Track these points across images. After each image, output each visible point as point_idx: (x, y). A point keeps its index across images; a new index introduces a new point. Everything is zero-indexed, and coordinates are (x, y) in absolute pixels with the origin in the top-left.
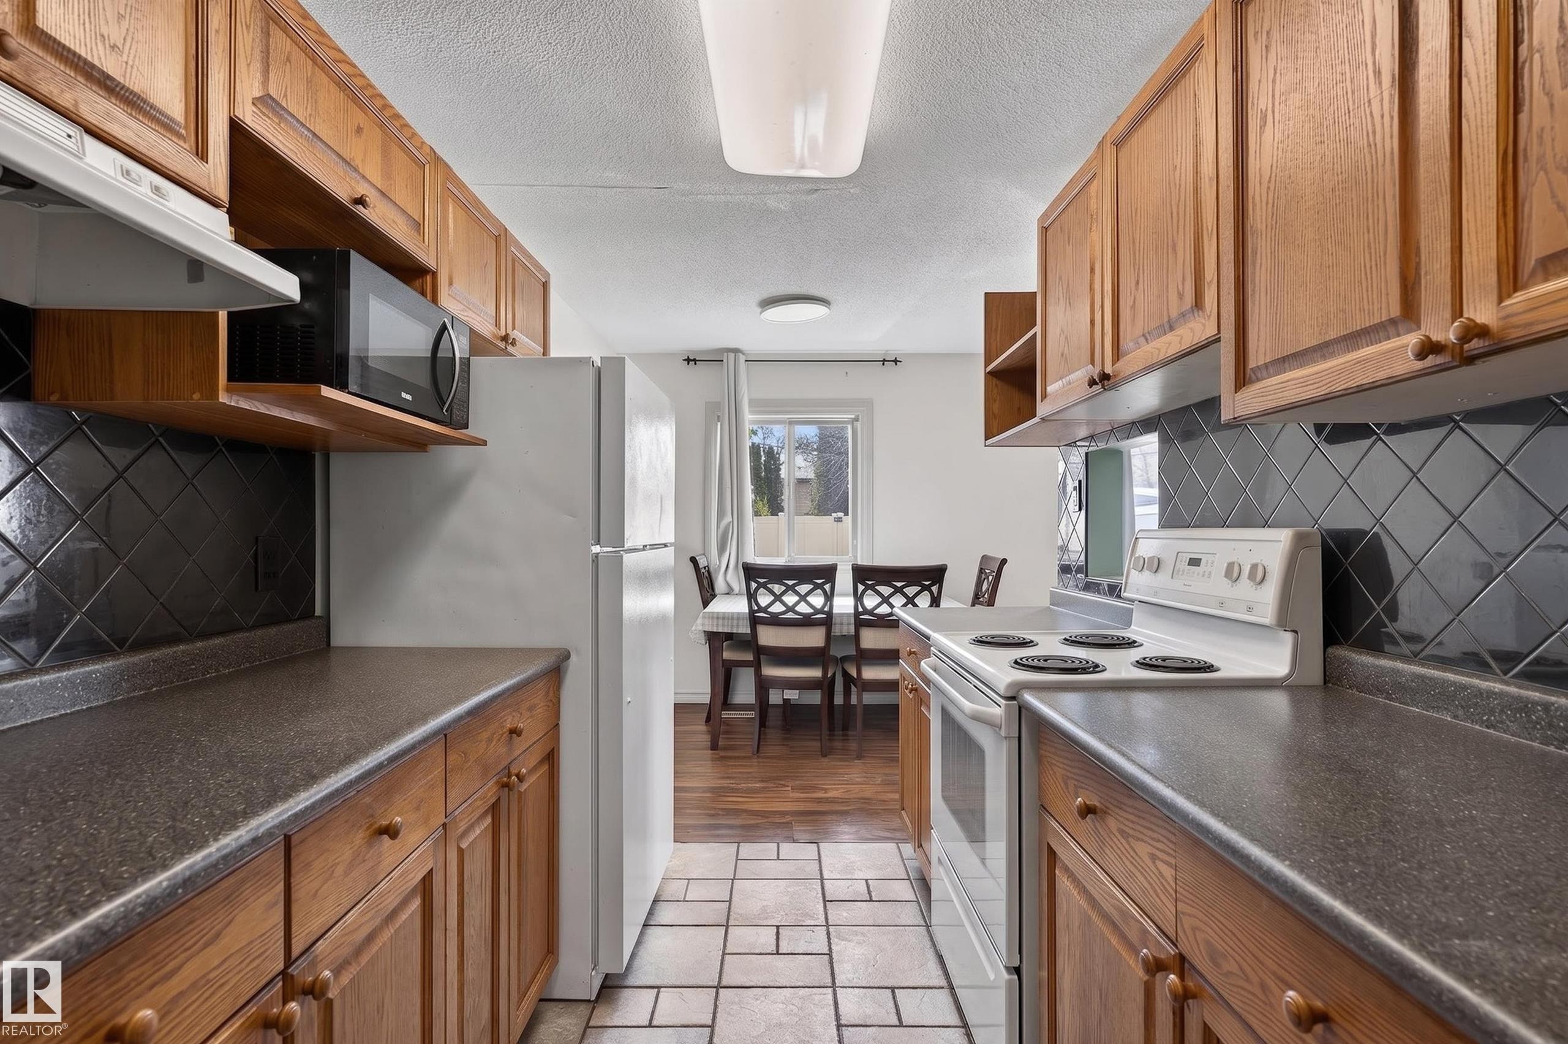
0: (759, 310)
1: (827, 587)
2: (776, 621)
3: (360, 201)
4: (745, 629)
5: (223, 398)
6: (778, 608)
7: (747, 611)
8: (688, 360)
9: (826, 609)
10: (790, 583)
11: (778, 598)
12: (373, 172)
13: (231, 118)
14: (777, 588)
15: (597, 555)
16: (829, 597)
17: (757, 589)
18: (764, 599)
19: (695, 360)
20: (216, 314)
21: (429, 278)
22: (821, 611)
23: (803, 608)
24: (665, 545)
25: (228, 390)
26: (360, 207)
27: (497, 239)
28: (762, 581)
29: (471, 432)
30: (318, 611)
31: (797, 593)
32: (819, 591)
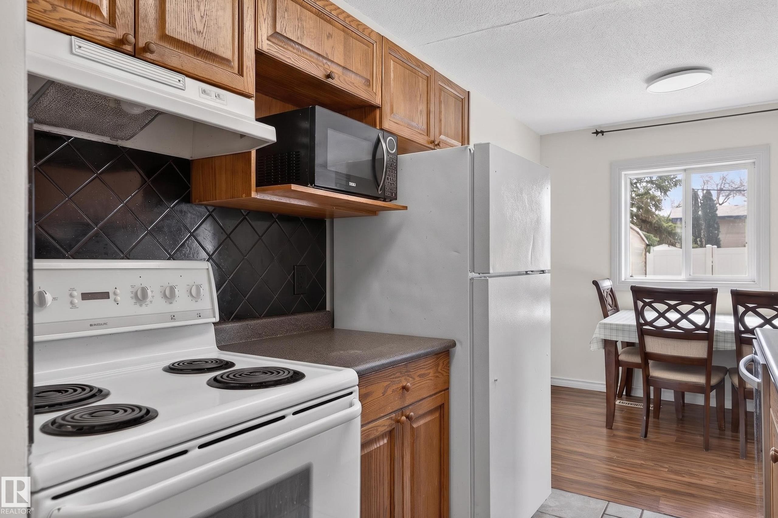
0: (646, 85)
1: (708, 308)
2: (659, 333)
3: (329, 76)
4: (634, 339)
5: (254, 195)
6: (661, 323)
7: (634, 323)
8: (597, 133)
9: (708, 326)
10: (672, 303)
11: (662, 315)
12: (339, 58)
13: (255, 50)
14: (662, 307)
15: (472, 279)
16: (711, 317)
17: (643, 307)
18: (650, 315)
19: (602, 132)
20: (250, 153)
21: (378, 112)
22: (703, 328)
23: (684, 324)
24: (543, 272)
25: (257, 191)
26: (330, 80)
27: (428, 79)
28: (647, 300)
29: (399, 202)
30: (328, 308)
31: (678, 311)
32: (699, 310)
